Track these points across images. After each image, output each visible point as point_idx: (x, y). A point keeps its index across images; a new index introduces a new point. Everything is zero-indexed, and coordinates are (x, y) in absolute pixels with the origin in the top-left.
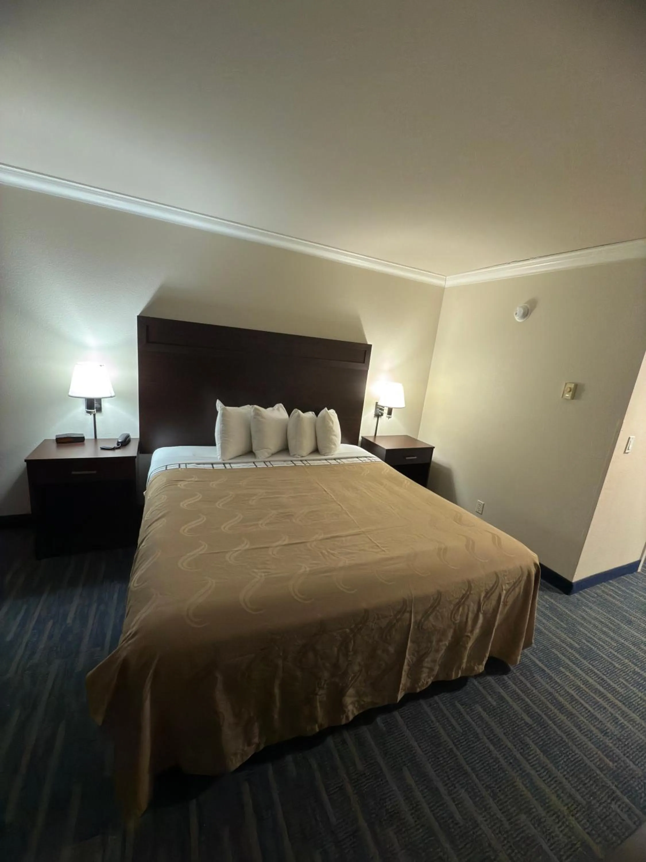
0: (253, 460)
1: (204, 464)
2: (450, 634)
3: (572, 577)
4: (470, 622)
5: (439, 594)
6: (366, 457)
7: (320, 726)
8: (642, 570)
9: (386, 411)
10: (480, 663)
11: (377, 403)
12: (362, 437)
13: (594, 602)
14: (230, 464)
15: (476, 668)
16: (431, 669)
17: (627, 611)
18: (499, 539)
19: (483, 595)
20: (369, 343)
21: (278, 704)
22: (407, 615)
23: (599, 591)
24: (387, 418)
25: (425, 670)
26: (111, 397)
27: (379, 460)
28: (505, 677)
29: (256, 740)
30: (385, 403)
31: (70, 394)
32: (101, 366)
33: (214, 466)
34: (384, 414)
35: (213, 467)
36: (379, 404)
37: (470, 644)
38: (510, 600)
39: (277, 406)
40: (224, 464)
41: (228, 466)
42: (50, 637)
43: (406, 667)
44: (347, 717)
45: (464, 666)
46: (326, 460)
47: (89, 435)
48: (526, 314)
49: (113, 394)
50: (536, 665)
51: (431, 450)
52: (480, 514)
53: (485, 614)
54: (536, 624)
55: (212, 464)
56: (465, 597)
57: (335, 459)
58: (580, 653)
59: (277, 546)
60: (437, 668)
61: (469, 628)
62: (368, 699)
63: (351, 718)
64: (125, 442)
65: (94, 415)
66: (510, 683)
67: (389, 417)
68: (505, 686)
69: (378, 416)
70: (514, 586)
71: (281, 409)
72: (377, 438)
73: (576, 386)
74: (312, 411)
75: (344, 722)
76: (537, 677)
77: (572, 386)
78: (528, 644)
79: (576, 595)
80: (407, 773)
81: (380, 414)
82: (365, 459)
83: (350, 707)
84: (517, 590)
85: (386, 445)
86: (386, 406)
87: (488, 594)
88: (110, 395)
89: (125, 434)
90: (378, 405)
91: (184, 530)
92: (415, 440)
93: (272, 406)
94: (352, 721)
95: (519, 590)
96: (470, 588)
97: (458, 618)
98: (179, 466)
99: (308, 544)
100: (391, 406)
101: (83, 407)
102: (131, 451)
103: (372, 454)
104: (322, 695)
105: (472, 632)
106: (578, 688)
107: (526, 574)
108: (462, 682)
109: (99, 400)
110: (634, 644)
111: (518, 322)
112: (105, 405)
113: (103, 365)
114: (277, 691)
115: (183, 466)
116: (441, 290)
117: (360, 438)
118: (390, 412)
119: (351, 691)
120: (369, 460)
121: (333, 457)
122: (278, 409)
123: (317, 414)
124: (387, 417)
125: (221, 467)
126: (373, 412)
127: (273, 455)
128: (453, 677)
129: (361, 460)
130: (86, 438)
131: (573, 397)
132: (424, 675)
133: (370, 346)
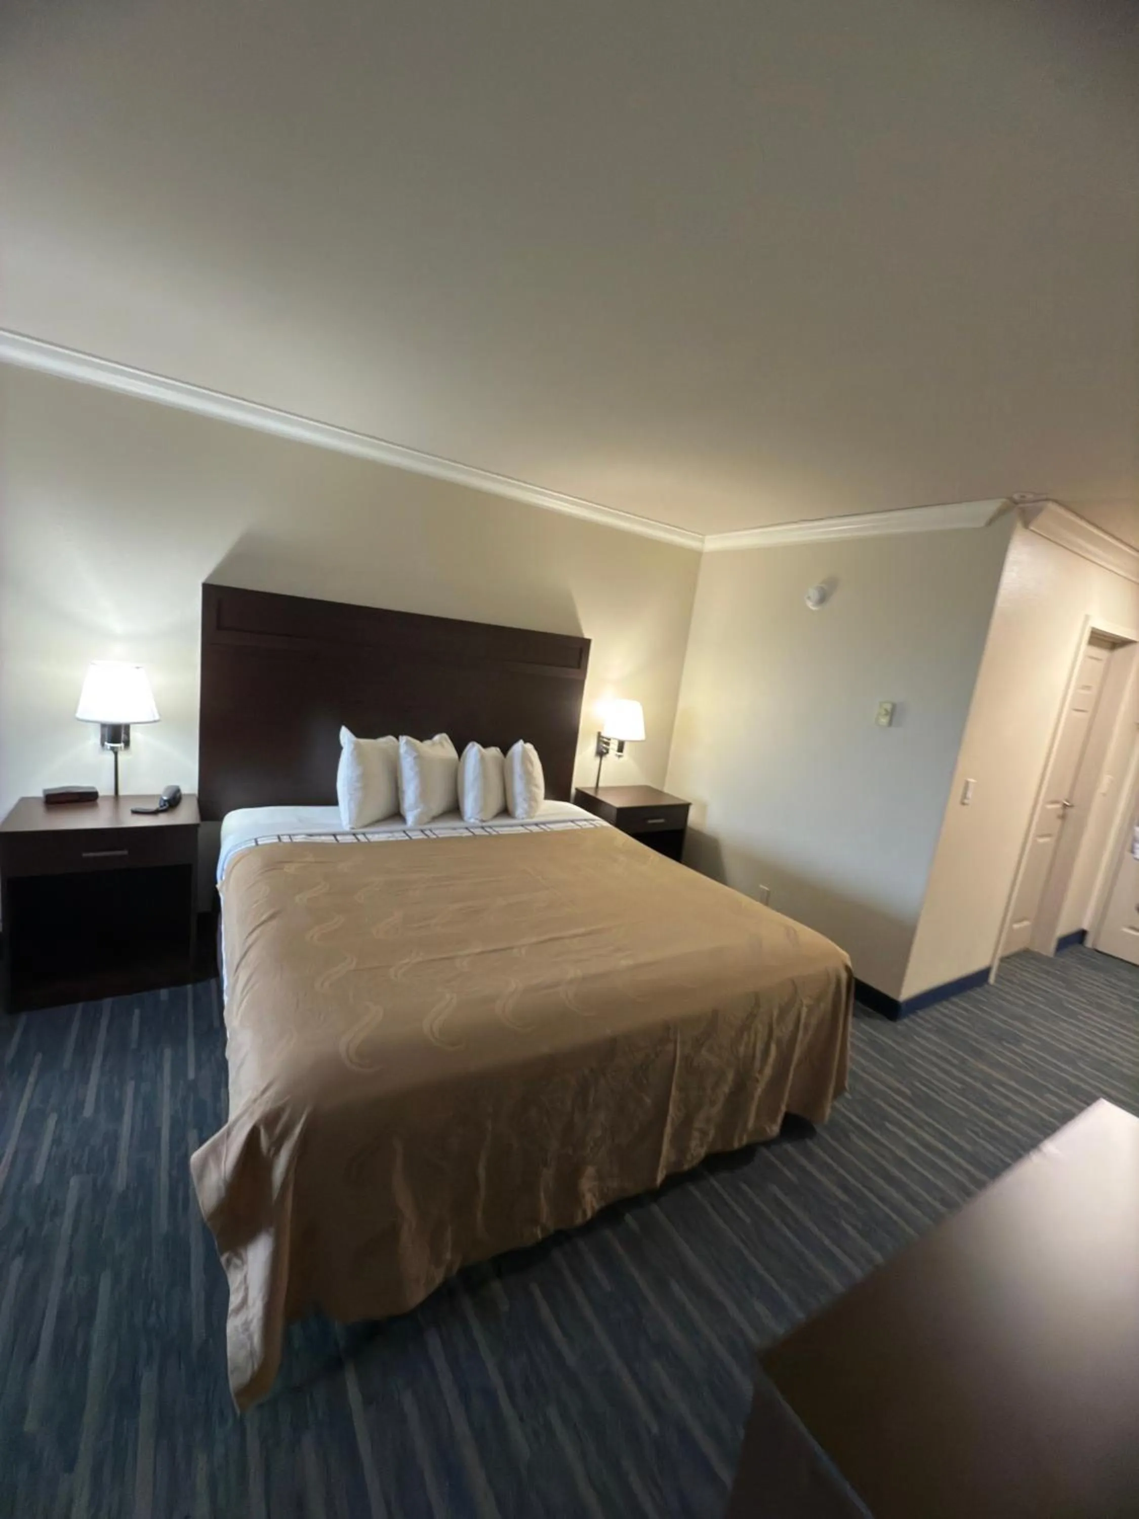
0: (402, 827)
1: (320, 835)
2: (730, 1076)
3: (899, 991)
4: (758, 1054)
5: (715, 1013)
6: (585, 820)
7: (544, 1229)
8: (996, 981)
9: (614, 746)
10: (773, 1120)
11: (599, 734)
12: (577, 789)
13: (929, 1030)
14: (364, 834)
15: (768, 1129)
16: (704, 1133)
17: (976, 1040)
18: (795, 931)
19: (776, 1013)
20: (587, 636)
21: (483, 1192)
22: (670, 1047)
23: (936, 1014)
24: (617, 758)
25: (696, 1134)
26: (155, 721)
27: (605, 824)
28: (809, 1143)
29: (448, 1256)
30: (613, 733)
31: (79, 715)
32: (138, 668)
33: (339, 838)
34: (611, 751)
35: (337, 840)
36: (603, 734)
37: (759, 1092)
38: (814, 1021)
39: (437, 738)
40: (354, 835)
41: (361, 837)
42: (57, 1141)
43: (668, 1130)
44: (584, 1212)
45: (751, 1124)
46: (522, 825)
47: (105, 788)
48: (822, 599)
49: (157, 718)
50: (851, 1122)
51: (684, 808)
52: (766, 900)
53: (779, 1043)
54: (849, 1065)
55: (335, 835)
56: (752, 1016)
57: (536, 824)
58: (911, 1100)
59: (468, 955)
60: (712, 1133)
61: (757, 1064)
62: (614, 1184)
63: (589, 1214)
64: (173, 801)
65: (116, 754)
66: (818, 1151)
67: (620, 756)
68: (809, 1155)
69: (601, 753)
70: (818, 1000)
71: (445, 744)
72: (600, 792)
73: (894, 706)
74: (495, 745)
75: (579, 1220)
76: (854, 1138)
77: (888, 707)
78: (839, 1091)
79: (906, 1021)
80: (676, 1287)
81: (605, 751)
82: (585, 823)
83: (589, 1197)
84: (822, 1005)
85: (616, 802)
86: (615, 737)
87: (784, 1011)
88: (152, 719)
89: (172, 787)
90: (603, 737)
91: (312, 937)
92: (659, 793)
93: (430, 737)
94: (592, 1219)
95: (826, 1006)
96: (757, 1004)
97: (742, 1049)
98: (279, 838)
99: (515, 951)
100: (622, 738)
101: (95, 738)
102: (186, 815)
103: (595, 814)
104: (548, 1175)
105: (761, 1071)
106: (911, 1150)
107: (834, 980)
108: (748, 1153)
109: (127, 727)
110: (985, 1084)
111: (812, 611)
112: (136, 735)
113: (141, 667)
114: (482, 1172)
115: (286, 839)
116: (697, 555)
117: (573, 791)
118: (621, 748)
119: (590, 1170)
120: (592, 824)
121: (535, 820)
122: (441, 743)
123: (505, 751)
124: (616, 755)
125: (350, 839)
126: (592, 747)
127: (435, 819)
128: (736, 1145)
129: (579, 826)
130: (101, 794)
131: (890, 723)
132: (694, 1143)
133: (588, 642)
